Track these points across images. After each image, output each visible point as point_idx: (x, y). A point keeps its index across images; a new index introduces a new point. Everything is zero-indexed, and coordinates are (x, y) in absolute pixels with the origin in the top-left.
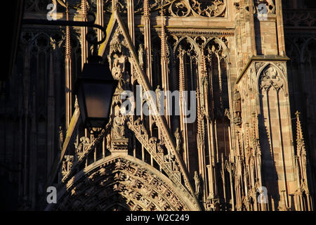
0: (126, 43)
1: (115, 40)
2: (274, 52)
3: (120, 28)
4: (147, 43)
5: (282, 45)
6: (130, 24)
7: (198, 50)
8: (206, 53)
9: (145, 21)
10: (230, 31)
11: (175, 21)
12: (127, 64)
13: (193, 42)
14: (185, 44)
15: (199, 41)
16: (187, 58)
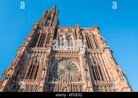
0: (67, 86)
1: (65, 85)
2: (90, 86)
3: (66, 84)
4: (70, 86)
5: (91, 85)
6: (67, 83)
7: (79, 87)
8: (80, 88)
9: (70, 83)
10: (83, 84)
11: (74, 82)
12: (67, 89)
13: (78, 86)
14: (76, 86)
15: (79, 86)
16: (76, 89)
